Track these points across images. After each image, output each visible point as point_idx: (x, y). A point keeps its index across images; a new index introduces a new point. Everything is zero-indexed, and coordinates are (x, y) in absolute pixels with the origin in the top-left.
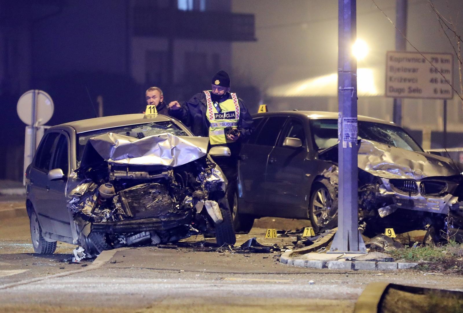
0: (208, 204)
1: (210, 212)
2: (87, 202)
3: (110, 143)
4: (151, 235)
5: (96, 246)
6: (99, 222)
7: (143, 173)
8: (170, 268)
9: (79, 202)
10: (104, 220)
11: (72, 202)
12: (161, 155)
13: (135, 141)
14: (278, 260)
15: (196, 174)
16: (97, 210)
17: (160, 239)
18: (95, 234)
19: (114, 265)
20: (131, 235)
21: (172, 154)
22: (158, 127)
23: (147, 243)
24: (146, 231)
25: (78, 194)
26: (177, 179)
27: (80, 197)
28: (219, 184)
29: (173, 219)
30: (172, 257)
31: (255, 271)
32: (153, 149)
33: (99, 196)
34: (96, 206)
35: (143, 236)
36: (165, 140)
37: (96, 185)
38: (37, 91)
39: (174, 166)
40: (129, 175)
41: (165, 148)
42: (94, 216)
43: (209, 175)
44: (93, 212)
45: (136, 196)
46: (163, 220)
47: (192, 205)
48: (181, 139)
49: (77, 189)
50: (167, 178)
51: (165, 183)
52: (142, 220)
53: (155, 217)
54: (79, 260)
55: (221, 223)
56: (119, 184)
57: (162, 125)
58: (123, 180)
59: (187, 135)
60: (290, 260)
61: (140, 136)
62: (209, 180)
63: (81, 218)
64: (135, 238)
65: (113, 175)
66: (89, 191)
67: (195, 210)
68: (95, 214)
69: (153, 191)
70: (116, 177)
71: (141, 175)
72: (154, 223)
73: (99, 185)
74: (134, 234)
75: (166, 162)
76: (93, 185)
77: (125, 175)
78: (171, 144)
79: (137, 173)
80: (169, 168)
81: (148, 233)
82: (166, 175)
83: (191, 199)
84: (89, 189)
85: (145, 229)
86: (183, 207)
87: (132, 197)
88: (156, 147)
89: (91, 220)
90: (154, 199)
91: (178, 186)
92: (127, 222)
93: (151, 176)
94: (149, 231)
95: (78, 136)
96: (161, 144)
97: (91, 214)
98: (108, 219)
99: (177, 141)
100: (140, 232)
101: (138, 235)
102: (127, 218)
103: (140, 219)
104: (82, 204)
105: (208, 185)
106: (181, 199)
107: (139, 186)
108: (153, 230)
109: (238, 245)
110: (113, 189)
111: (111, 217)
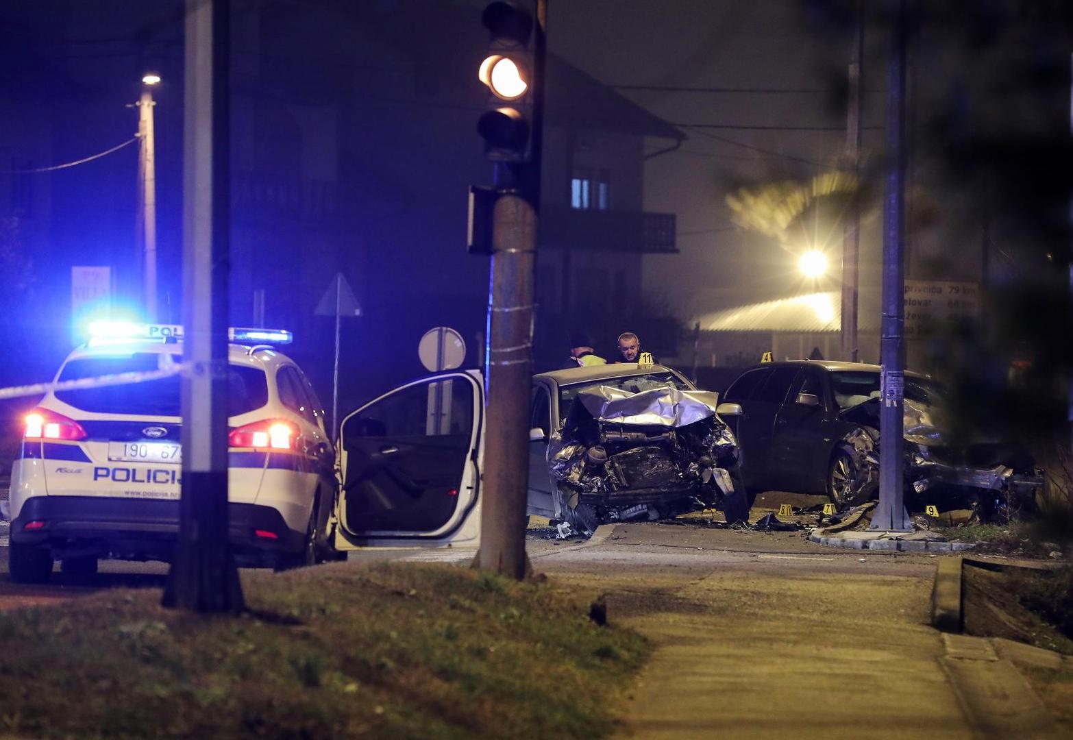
0: (717, 473)
1: (719, 482)
2: (573, 468)
3: (601, 398)
4: (648, 508)
5: (584, 521)
6: (589, 492)
7: (639, 434)
8: (684, 546)
9: (565, 468)
10: (595, 490)
11: (556, 467)
12: (661, 413)
13: (632, 395)
14: (808, 539)
15: (703, 436)
16: (585, 477)
17: (658, 514)
18: (584, 506)
19: (617, 541)
20: (626, 509)
21: (675, 412)
22: (655, 379)
23: (643, 518)
24: (642, 504)
25: (564, 458)
26: (680, 442)
27: (565, 462)
28: (729, 448)
29: (675, 490)
30: (682, 533)
31: (784, 551)
32: (652, 406)
33: (588, 461)
34: (585, 473)
35: (640, 510)
36: (667, 395)
37: (584, 448)
38: (444, 329)
39: (677, 426)
40: (623, 436)
41: (667, 404)
42: (582, 484)
43: (718, 438)
44: (580, 480)
45: (631, 462)
46: (664, 491)
47: (697, 474)
48: (686, 394)
49: (563, 453)
50: (668, 441)
51: (666, 446)
52: (638, 491)
53: (654, 488)
54: (563, 536)
55: (731, 494)
56: (611, 447)
57: (661, 377)
58: (616, 442)
59: (690, 389)
60: (823, 538)
61: (635, 390)
62: (719, 443)
63: (566, 488)
64: (631, 512)
65: (605, 436)
66: (576, 456)
67: (702, 479)
68: (583, 482)
69: (651, 456)
70: (608, 439)
71: (638, 436)
72: (652, 494)
73: (588, 448)
74: (629, 508)
75: (668, 422)
76: (580, 447)
77: (619, 436)
78: (673, 401)
79: (633, 434)
80: (671, 428)
81: (645, 506)
82: (667, 437)
83: (697, 466)
84: (576, 452)
85: (642, 501)
86: (688, 475)
87: (627, 463)
88: (656, 404)
89: (579, 489)
90: (653, 466)
91: (681, 451)
92: (622, 493)
93: (649, 438)
94: (646, 503)
95: (560, 389)
96: (662, 400)
97: (578, 482)
98: (599, 489)
99: (680, 396)
100: (636, 505)
101: (634, 508)
102: (624, 488)
103: (637, 489)
104: (568, 471)
105: (717, 450)
106: (685, 466)
107: (635, 450)
108: (651, 503)
109: (753, 522)
110: (604, 452)
111: (602, 486)
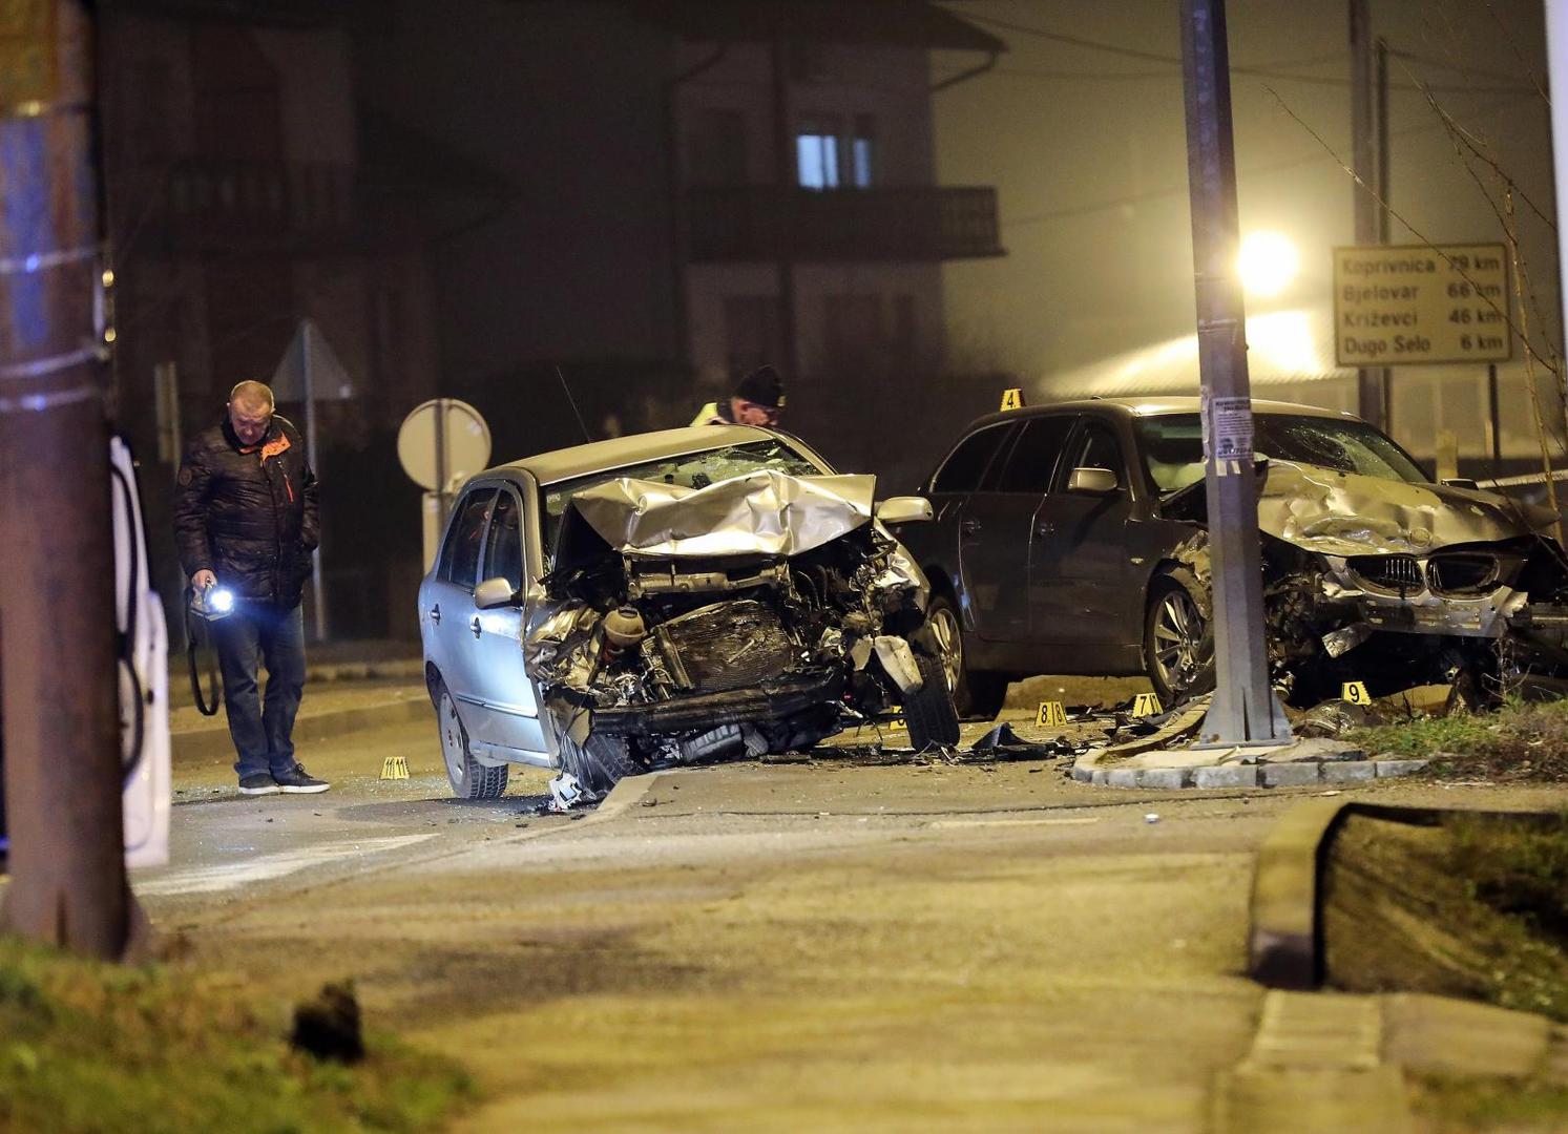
0: (882, 646)
1: (889, 664)
2: (575, 658)
3: (623, 504)
4: (742, 731)
5: (605, 770)
6: (609, 707)
7: (712, 575)
8: (792, 809)
9: (557, 660)
10: (622, 702)
11: (538, 660)
12: (756, 526)
13: (687, 494)
14: (1068, 774)
15: (848, 571)
16: (602, 676)
17: (766, 742)
18: (602, 737)
19: (653, 810)
20: (693, 737)
21: (784, 522)
22: (744, 457)
23: (733, 753)
24: (728, 724)
25: (551, 639)
26: (801, 586)
27: (557, 647)
28: (908, 592)
29: (795, 688)
30: (797, 781)
31: (1011, 805)
32: (736, 513)
33: (606, 641)
34: (601, 667)
35: (724, 737)
36: (764, 488)
37: (596, 614)
38: (445, 402)
39: (791, 553)
40: (677, 583)
41: (766, 509)
42: (595, 692)
43: (880, 571)
44: (592, 682)
45: (698, 636)
46: (771, 692)
47: (841, 651)
48: (805, 484)
49: (550, 628)
50: (773, 585)
51: (771, 597)
52: (717, 697)
53: (749, 688)
54: (564, 805)
55: (919, 691)
56: (655, 608)
57: (754, 452)
58: (663, 596)
59: (819, 473)
60: (1097, 771)
61: (700, 481)
62: (883, 583)
63: (562, 701)
64: (704, 744)
65: (638, 585)
66: (579, 631)
67: (851, 662)
68: (597, 687)
69: (740, 620)
70: (646, 590)
71: (709, 581)
72: (747, 701)
73: (604, 612)
74: (700, 734)
75: (771, 545)
76: (588, 613)
77: (668, 583)
78: (778, 499)
79: (698, 576)
80: (778, 559)
81: (734, 729)
82: (771, 577)
83: (838, 634)
84: (578, 624)
85: (726, 718)
86: (821, 655)
87: (689, 639)
88: (743, 508)
89: (589, 702)
90: (744, 640)
91: (803, 605)
92: (681, 703)
93: (734, 583)
94: (737, 722)
95: (543, 492)
96: (754, 499)
97: (587, 688)
98: (631, 698)
99: (794, 488)
100: (714, 727)
101: (711, 735)
102: (679, 692)
103: (713, 694)
104: (563, 664)
105: (879, 598)
106: (813, 637)
107: (704, 610)
108: (747, 720)
109: (964, 746)
110: (638, 620)
111: (638, 693)
